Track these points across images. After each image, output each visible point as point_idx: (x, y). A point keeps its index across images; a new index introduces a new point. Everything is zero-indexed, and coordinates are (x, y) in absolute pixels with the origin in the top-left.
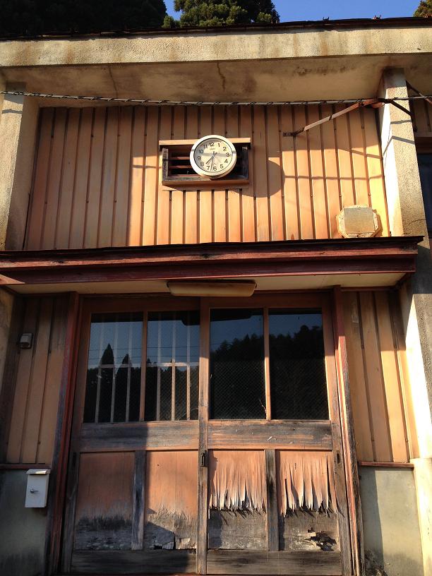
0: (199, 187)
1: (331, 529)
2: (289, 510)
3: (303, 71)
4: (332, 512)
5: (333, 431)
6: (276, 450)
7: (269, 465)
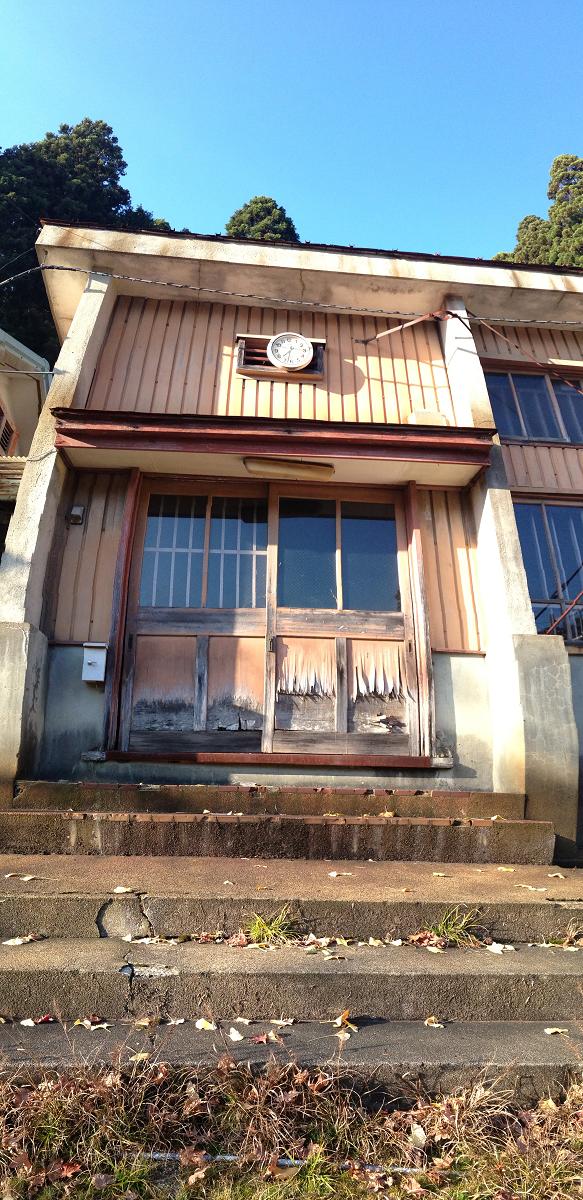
0: (273, 378)
1: (400, 714)
2: (359, 696)
3: (376, 288)
4: (403, 698)
5: (405, 622)
6: (347, 639)
7: (339, 653)
